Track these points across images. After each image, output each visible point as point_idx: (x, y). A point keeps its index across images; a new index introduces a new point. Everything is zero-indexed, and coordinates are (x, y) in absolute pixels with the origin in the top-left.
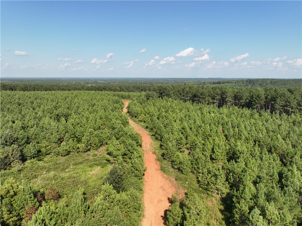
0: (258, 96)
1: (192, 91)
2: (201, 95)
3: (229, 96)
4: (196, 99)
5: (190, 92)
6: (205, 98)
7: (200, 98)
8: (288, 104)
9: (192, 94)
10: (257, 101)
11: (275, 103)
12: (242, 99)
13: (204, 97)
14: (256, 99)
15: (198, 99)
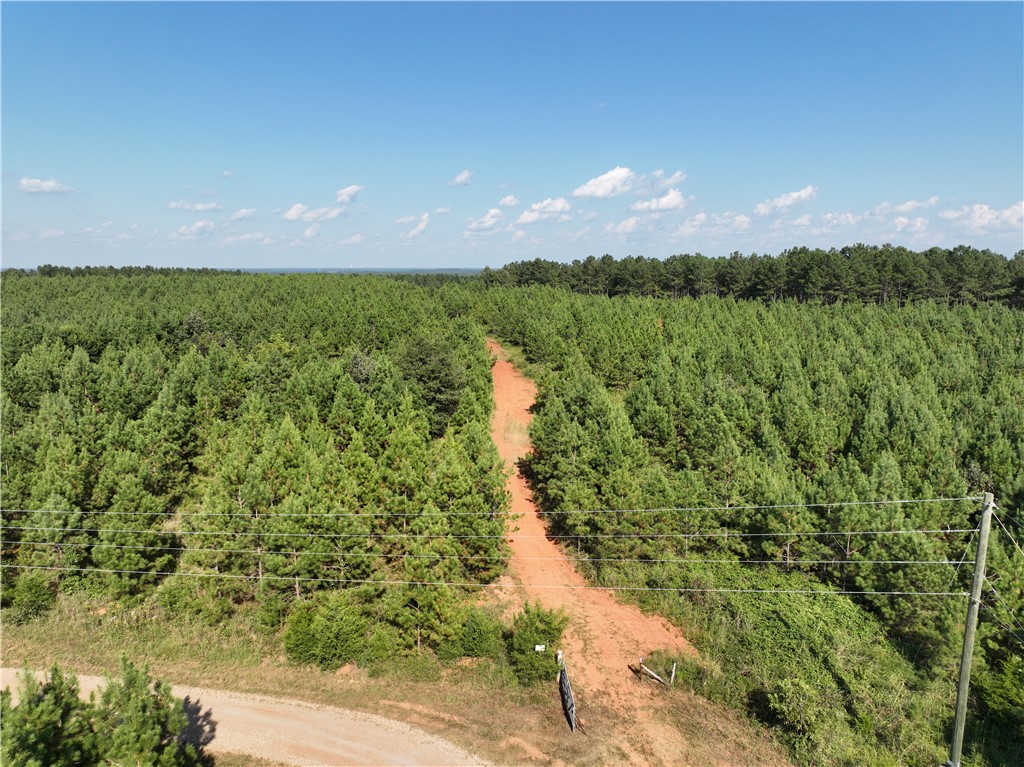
0: (770, 269)
1: (608, 270)
2: (634, 278)
3: (703, 274)
4: (618, 288)
5: (603, 271)
6: (644, 284)
7: (630, 285)
8: (835, 282)
9: (610, 276)
10: (767, 282)
11: (806, 283)
12: (737, 282)
13: (641, 281)
14: (766, 276)
15: (625, 288)
